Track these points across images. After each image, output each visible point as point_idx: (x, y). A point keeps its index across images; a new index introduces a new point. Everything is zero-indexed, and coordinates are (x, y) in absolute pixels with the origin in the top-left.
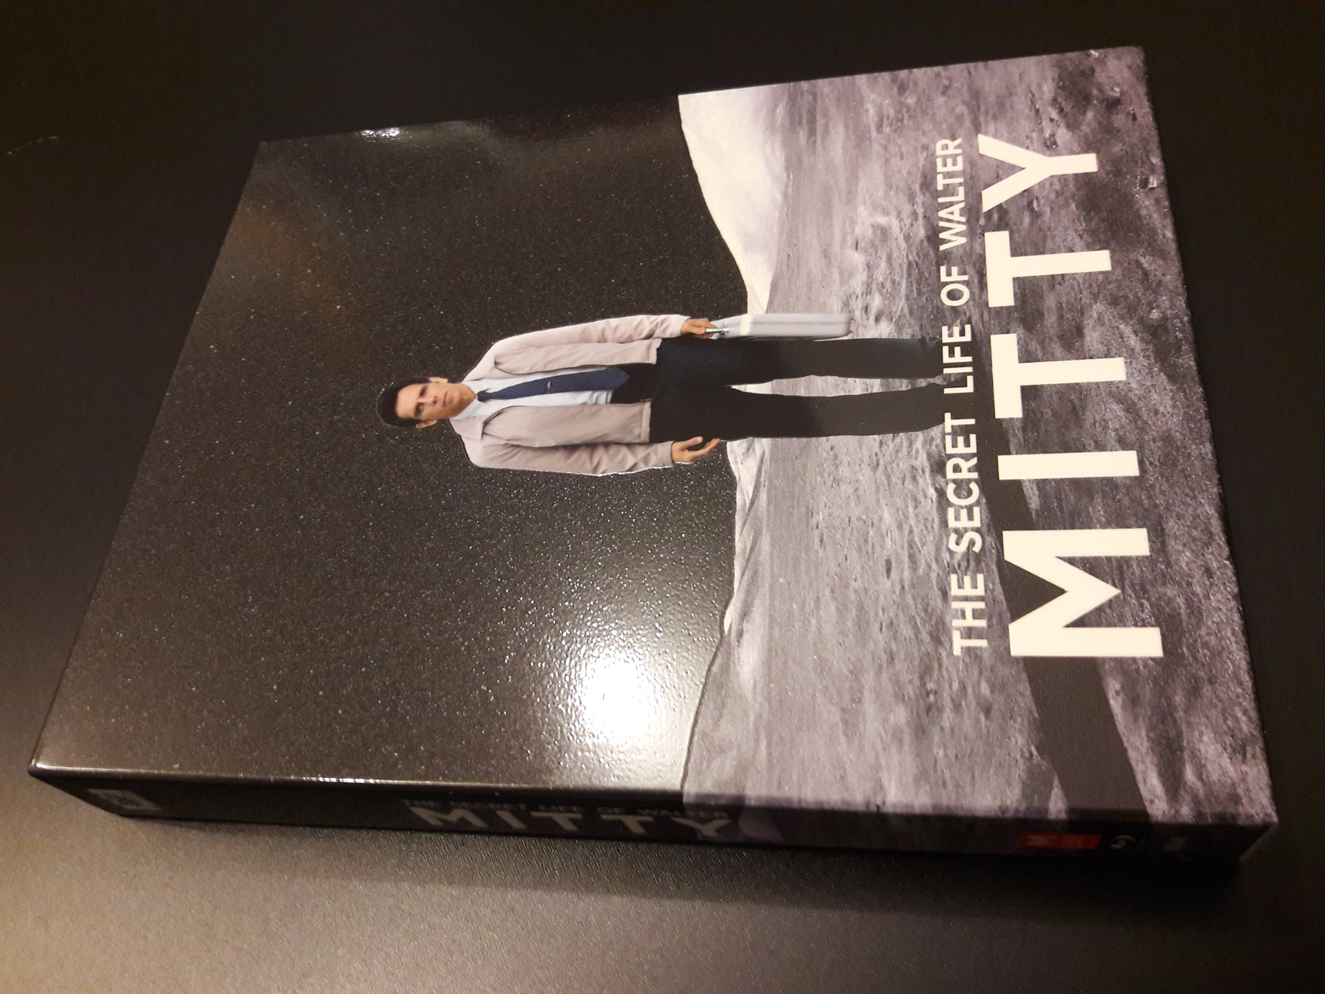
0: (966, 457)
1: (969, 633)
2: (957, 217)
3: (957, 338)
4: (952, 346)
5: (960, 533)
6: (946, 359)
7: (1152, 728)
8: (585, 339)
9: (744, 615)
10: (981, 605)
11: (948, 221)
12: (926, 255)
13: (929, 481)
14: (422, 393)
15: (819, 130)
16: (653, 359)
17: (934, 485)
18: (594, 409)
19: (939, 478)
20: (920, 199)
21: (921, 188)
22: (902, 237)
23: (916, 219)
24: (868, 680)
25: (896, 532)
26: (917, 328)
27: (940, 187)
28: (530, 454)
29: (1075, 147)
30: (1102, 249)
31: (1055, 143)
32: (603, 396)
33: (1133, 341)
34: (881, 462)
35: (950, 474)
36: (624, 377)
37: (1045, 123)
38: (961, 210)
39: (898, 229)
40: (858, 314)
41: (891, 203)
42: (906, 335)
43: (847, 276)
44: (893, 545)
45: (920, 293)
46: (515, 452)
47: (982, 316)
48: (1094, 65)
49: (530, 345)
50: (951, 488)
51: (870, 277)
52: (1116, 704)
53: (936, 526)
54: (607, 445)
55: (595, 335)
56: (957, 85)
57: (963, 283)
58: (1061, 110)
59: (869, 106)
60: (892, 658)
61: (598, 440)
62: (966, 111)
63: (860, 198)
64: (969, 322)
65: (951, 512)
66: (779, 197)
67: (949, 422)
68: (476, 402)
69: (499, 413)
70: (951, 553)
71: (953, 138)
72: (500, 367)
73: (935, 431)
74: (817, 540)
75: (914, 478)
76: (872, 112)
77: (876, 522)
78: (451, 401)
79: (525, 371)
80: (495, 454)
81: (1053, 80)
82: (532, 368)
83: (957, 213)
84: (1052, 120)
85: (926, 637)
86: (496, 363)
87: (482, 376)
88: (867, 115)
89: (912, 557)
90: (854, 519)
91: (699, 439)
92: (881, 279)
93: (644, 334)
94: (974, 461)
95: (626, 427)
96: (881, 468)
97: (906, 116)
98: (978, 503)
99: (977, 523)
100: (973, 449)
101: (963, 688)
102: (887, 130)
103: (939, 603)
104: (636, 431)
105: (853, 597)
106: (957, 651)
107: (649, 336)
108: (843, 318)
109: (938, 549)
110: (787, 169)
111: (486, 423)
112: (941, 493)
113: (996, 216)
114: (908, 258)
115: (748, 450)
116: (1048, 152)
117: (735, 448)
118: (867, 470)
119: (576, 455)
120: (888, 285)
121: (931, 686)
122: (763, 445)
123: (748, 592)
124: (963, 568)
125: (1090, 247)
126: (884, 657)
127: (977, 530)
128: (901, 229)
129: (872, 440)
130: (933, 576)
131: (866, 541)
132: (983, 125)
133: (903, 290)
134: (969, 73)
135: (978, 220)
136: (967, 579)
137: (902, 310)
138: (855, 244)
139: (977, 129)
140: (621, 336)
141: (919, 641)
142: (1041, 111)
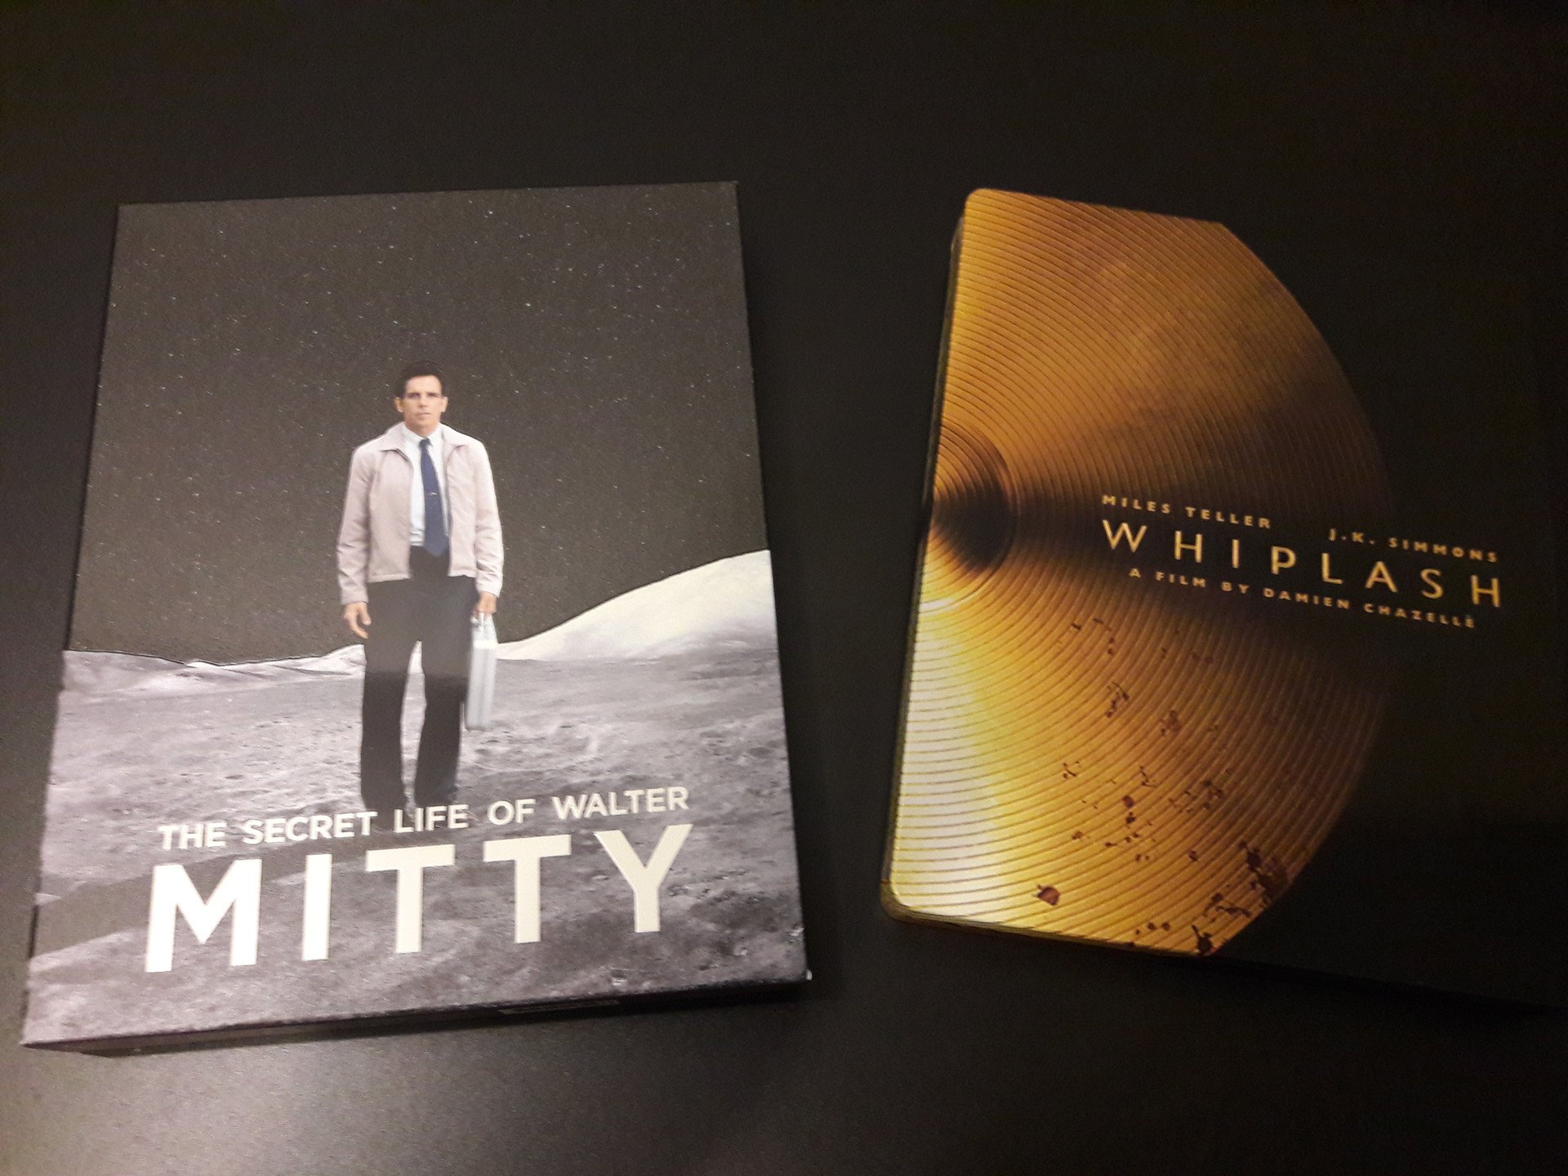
0: (331, 831)
1: (176, 837)
2: (591, 809)
3: (453, 816)
4: (446, 814)
5: (262, 829)
6: (431, 810)
7: (94, 962)
8: (480, 514)
9: (202, 676)
10: (198, 844)
11: (587, 803)
12: (549, 786)
13: (310, 803)
14: (431, 395)
15: (709, 682)
16: (454, 573)
17: (308, 806)
18: (404, 534)
19: (314, 810)
20: (616, 776)
21: (629, 777)
22: (573, 764)
23: (592, 774)
24: (145, 769)
25: (265, 781)
26: (468, 785)
27: (627, 793)
28: (362, 492)
29: (669, 913)
30: (542, 935)
31: (675, 895)
32: (418, 539)
33: (437, 960)
34: (333, 766)
35: (316, 819)
36: (436, 552)
37: (704, 885)
38: (599, 813)
39: (582, 760)
40: (489, 735)
41: (613, 752)
42: (460, 776)
43: (533, 722)
44: (254, 779)
45: (507, 784)
46: (366, 480)
47: (475, 836)
48: (780, 932)
49: (476, 469)
50: (302, 819)
51: (529, 741)
52: (113, 938)
53: (270, 810)
54: (368, 551)
55: (483, 522)
56: (761, 802)
57: (514, 819)
58: (719, 900)
59: (738, 723)
60: (159, 783)
61: (373, 544)
62: (723, 812)
63: (621, 725)
64: (470, 826)
65: (281, 820)
66: (629, 655)
67: (367, 816)
68: (419, 439)
69: (406, 459)
70: (243, 822)
71: (688, 802)
72: (455, 452)
73: (360, 805)
74: (263, 723)
75: (314, 792)
76: (730, 726)
77: (277, 766)
78: (422, 419)
79: (449, 471)
80: (365, 464)
81: (762, 893)
82: (451, 476)
83: (596, 809)
84: (706, 891)
85: (174, 807)
86: (458, 447)
87: (445, 439)
88: (726, 722)
89: (243, 793)
90: (280, 749)
91: (367, 621)
92: (525, 750)
93: (482, 562)
94: (327, 836)
95: (386, 563)
96: (326, 765)
97: (723, 758)
98: (288, 840)
99: (270, 840)
100: (339, 835)
101: (134, 834)
102: (705, 742)
103: (202, 815)
104: (380, 572)
105: (212, 753)
106: (162, 829)
107: (479, 567)
108: (486, 722)
109: (248, 812)
110: (663, 658)
111: (396, 451)
112: (299, 812)
113: (589, 843)
114: (548, 771)
115: (352, 662)
116: (664, 888)
117: (357, 652)
118: (325, 755)
119: (359, 527)
120: (518, 757)
121: (136, 811)
122: (359, 673)
123: (221, 677)
124: (232, 831)
125: (545, 926)
126: (160, 778)
127: (263, 841)
128: (581, 763)
129: (356, 758)
130: (225, 810)
131: (259, 760)
132: (703, 828)
133: (509, 770)
134: (778, 813)
135: (587, 828)
136: (221, 835)
137: (488, 770)
138: (567, 725)
139: (699, 823)
140: (481, 544)
141: (171, 802)
142: (718, 881)
